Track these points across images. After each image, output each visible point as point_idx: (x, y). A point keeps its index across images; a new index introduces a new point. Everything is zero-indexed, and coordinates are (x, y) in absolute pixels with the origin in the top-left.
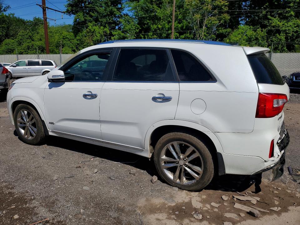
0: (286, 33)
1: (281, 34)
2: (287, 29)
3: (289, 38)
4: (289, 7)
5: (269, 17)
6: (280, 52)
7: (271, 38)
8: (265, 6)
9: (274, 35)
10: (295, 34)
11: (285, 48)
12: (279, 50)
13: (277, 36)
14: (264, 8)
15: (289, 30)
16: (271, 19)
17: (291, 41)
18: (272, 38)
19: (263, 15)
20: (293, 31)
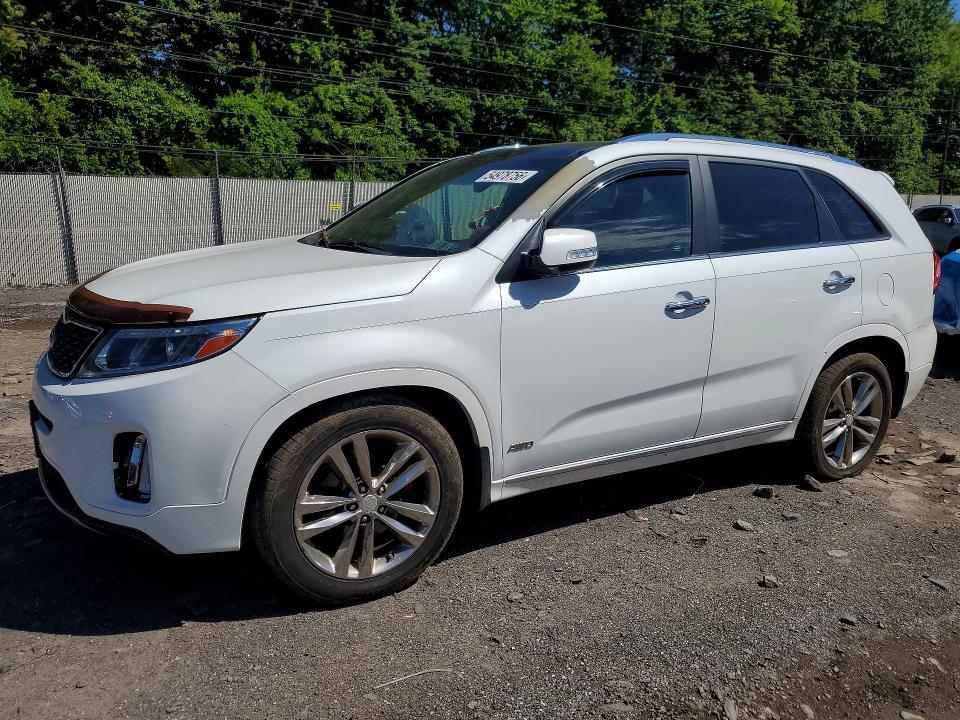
0: (133, 119)
1: (119, 120)
2: (131, 104)
3: (144, 133)
4: (123, 38)
5: (65, 58)
6: (127, 174)
7: (89, 127)
8: (42, 20)
9: (96, 120)
10: (157, 125)
11: (137, 164)
12: (122, 169)
13: (106, 123)
14: (40, 25)
15: (138, 109)
16: (71, 67)
17: (151, 142)
18: (93, 130)
19: (41, 48)
20: (150, 116)
